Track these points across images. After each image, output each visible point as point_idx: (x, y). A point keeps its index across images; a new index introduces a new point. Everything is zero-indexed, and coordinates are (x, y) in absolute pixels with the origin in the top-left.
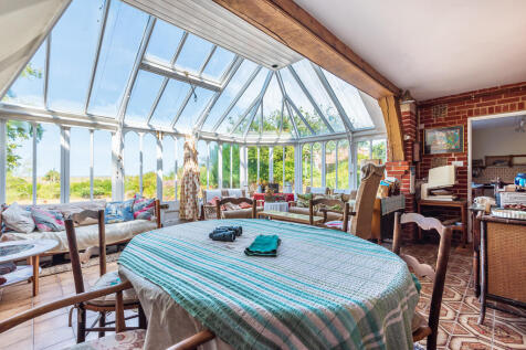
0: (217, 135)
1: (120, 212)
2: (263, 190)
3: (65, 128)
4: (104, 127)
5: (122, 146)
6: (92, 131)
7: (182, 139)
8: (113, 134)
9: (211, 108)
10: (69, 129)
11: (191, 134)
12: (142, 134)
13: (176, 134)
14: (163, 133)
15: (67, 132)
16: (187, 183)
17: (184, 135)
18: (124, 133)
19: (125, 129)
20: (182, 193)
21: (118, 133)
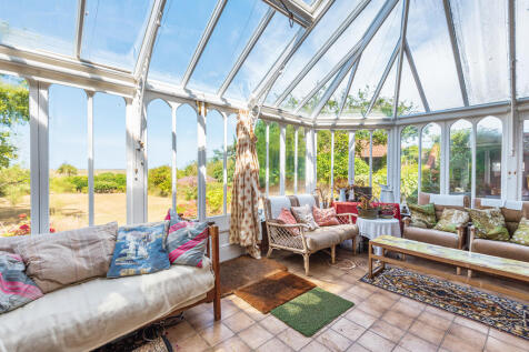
0: (280, 111)
1: (143, 251)
2: (347, 196)
3: (39, 85)
4: (112, 87)
5: (144, 125)
6: (90, 94)
7: (234, 116)
8: (128, 101)
9: (286, 62)
10: (46, 86)
11: (246, 109)
12: (175, 105)
13: (226, 108)
14: (206, 104)
15: (43, 92)
16: (243, 186)
17: (236, 111)
18: (146, 102)
19: (149, 94)
20: (235, 203)
21: (137, 101)
